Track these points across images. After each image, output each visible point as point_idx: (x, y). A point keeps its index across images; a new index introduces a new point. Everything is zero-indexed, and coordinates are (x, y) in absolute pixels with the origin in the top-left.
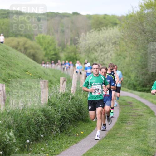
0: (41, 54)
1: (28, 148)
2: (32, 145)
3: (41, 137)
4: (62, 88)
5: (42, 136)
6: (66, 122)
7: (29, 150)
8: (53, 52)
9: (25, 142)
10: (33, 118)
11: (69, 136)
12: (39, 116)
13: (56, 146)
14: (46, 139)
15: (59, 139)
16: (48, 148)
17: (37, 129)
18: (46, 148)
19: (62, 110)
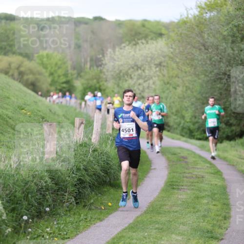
0: (45, 82)
1: (26, 228)
2: (33, 224)
3: (46, 212)
4: (78, 135)
5: (48, 209)
6: (84, 187)
7: (27, 232)
8: (63, 79)
9: (22, 220)
10: (32, 181)
11: (90, 209)
12: (41, 178)
13: (70, 226)
14: (53, 214)
15: (74, 214)
16: (57, 228)
17: (40, 199)
18: (54, 228)
19: (78, 169)
